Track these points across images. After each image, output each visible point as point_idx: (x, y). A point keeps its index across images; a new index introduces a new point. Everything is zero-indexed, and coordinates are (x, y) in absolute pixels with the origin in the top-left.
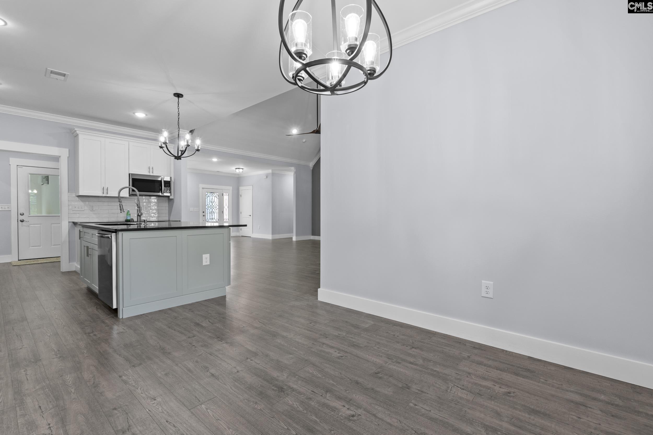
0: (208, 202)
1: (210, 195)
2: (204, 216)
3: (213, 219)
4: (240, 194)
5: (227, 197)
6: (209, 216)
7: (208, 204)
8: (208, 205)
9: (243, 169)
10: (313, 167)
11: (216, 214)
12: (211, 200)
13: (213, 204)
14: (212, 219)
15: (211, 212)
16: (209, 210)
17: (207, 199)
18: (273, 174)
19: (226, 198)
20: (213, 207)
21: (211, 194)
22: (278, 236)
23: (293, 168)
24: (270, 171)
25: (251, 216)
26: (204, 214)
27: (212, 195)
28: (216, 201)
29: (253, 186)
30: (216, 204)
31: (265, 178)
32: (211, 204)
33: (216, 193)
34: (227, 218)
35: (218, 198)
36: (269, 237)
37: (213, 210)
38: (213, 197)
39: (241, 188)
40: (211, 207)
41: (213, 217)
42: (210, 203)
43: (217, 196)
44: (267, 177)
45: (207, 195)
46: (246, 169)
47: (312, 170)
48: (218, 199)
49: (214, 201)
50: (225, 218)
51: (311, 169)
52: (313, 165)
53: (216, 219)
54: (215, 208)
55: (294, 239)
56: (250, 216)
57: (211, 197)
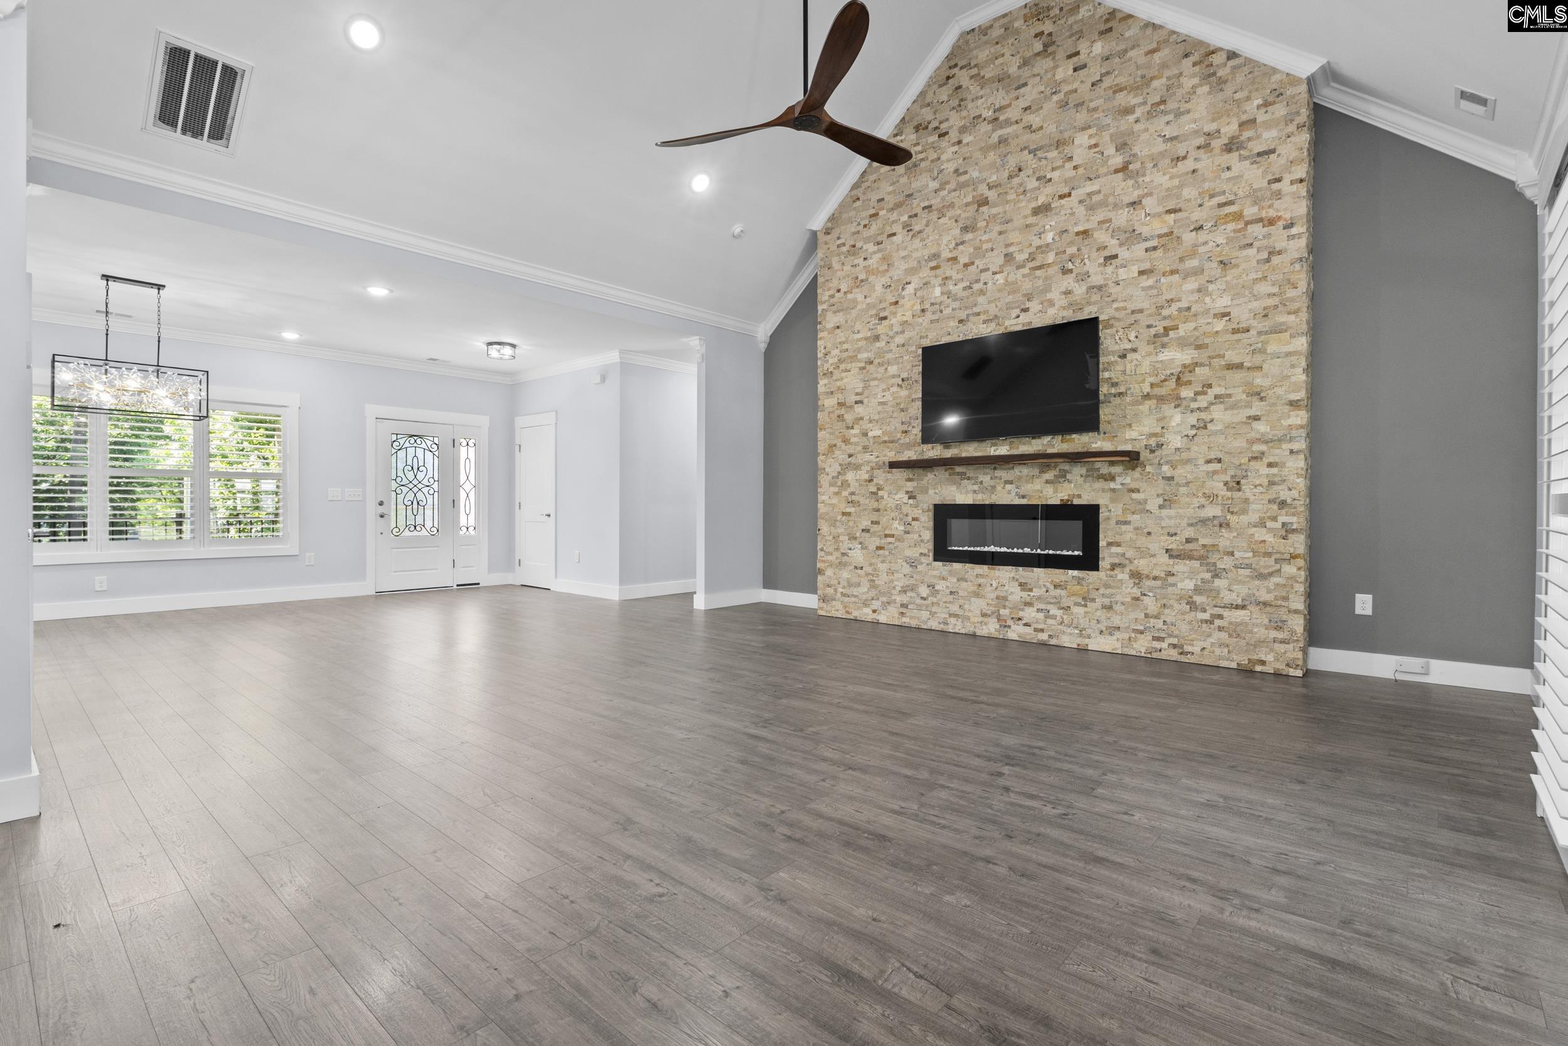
0: (401, 466)
1: (407, 444)
2: (382, 516)
3: (418, 528)
4: (517, 442)
5: (472, 450)
6: (402, 518)
7: (400, 474)
8: (399, 479)
9: (513, 346)
10: (768, 340)
11: (428, 512)
12: (409, 462)
13: (420, 476)
14: (415, 527)
15: (410, 503)
16: (402, 496)
17: (394, 458)
18: (626, 368)
19: (467, 455)
20: (420, 486)
21: (412, 441)
22: (641, 590)
23: (694, 342)
24: (613, 357)
25: (553, 515)
26: (381, 510)
27: (415, 445)
28: (429, 466)
29: (556, 412)
30: (430, 474)
31: (598, 380)
32: (411, 475)
33: (432, 439)
34: (472, 522)
35: (436, 453)
36: (611, 591)
37: (420, 496)
38: (420, 452)
39: (520, 421)
40: (411, 486)
41: (419, 520)
42: (406, 471)
43: (435, 447)
44: (603, 379)
45: (396, 444)
46: (525, 347)
47: (765, 353)
48: (436, 459)
49: (421, 463)
50: (463, 521)
51: (763, 347)
52: (769, 335)
53: (429, 524)
54: (425, 490)
55: (700, 603)
56: (549, 515)
57: (411, 451)
